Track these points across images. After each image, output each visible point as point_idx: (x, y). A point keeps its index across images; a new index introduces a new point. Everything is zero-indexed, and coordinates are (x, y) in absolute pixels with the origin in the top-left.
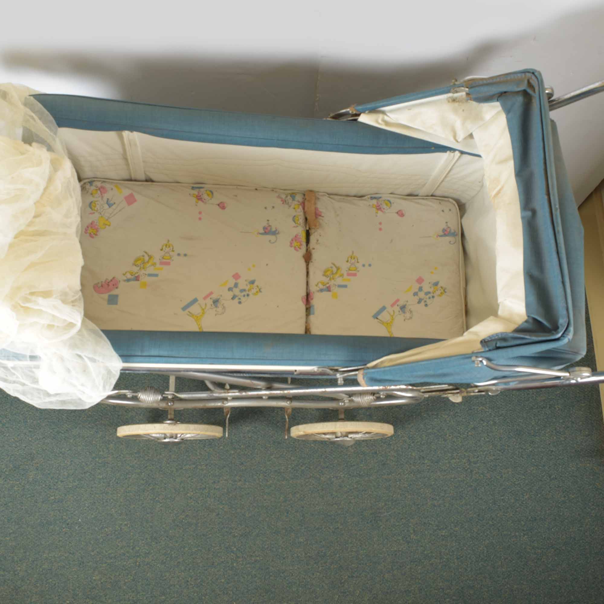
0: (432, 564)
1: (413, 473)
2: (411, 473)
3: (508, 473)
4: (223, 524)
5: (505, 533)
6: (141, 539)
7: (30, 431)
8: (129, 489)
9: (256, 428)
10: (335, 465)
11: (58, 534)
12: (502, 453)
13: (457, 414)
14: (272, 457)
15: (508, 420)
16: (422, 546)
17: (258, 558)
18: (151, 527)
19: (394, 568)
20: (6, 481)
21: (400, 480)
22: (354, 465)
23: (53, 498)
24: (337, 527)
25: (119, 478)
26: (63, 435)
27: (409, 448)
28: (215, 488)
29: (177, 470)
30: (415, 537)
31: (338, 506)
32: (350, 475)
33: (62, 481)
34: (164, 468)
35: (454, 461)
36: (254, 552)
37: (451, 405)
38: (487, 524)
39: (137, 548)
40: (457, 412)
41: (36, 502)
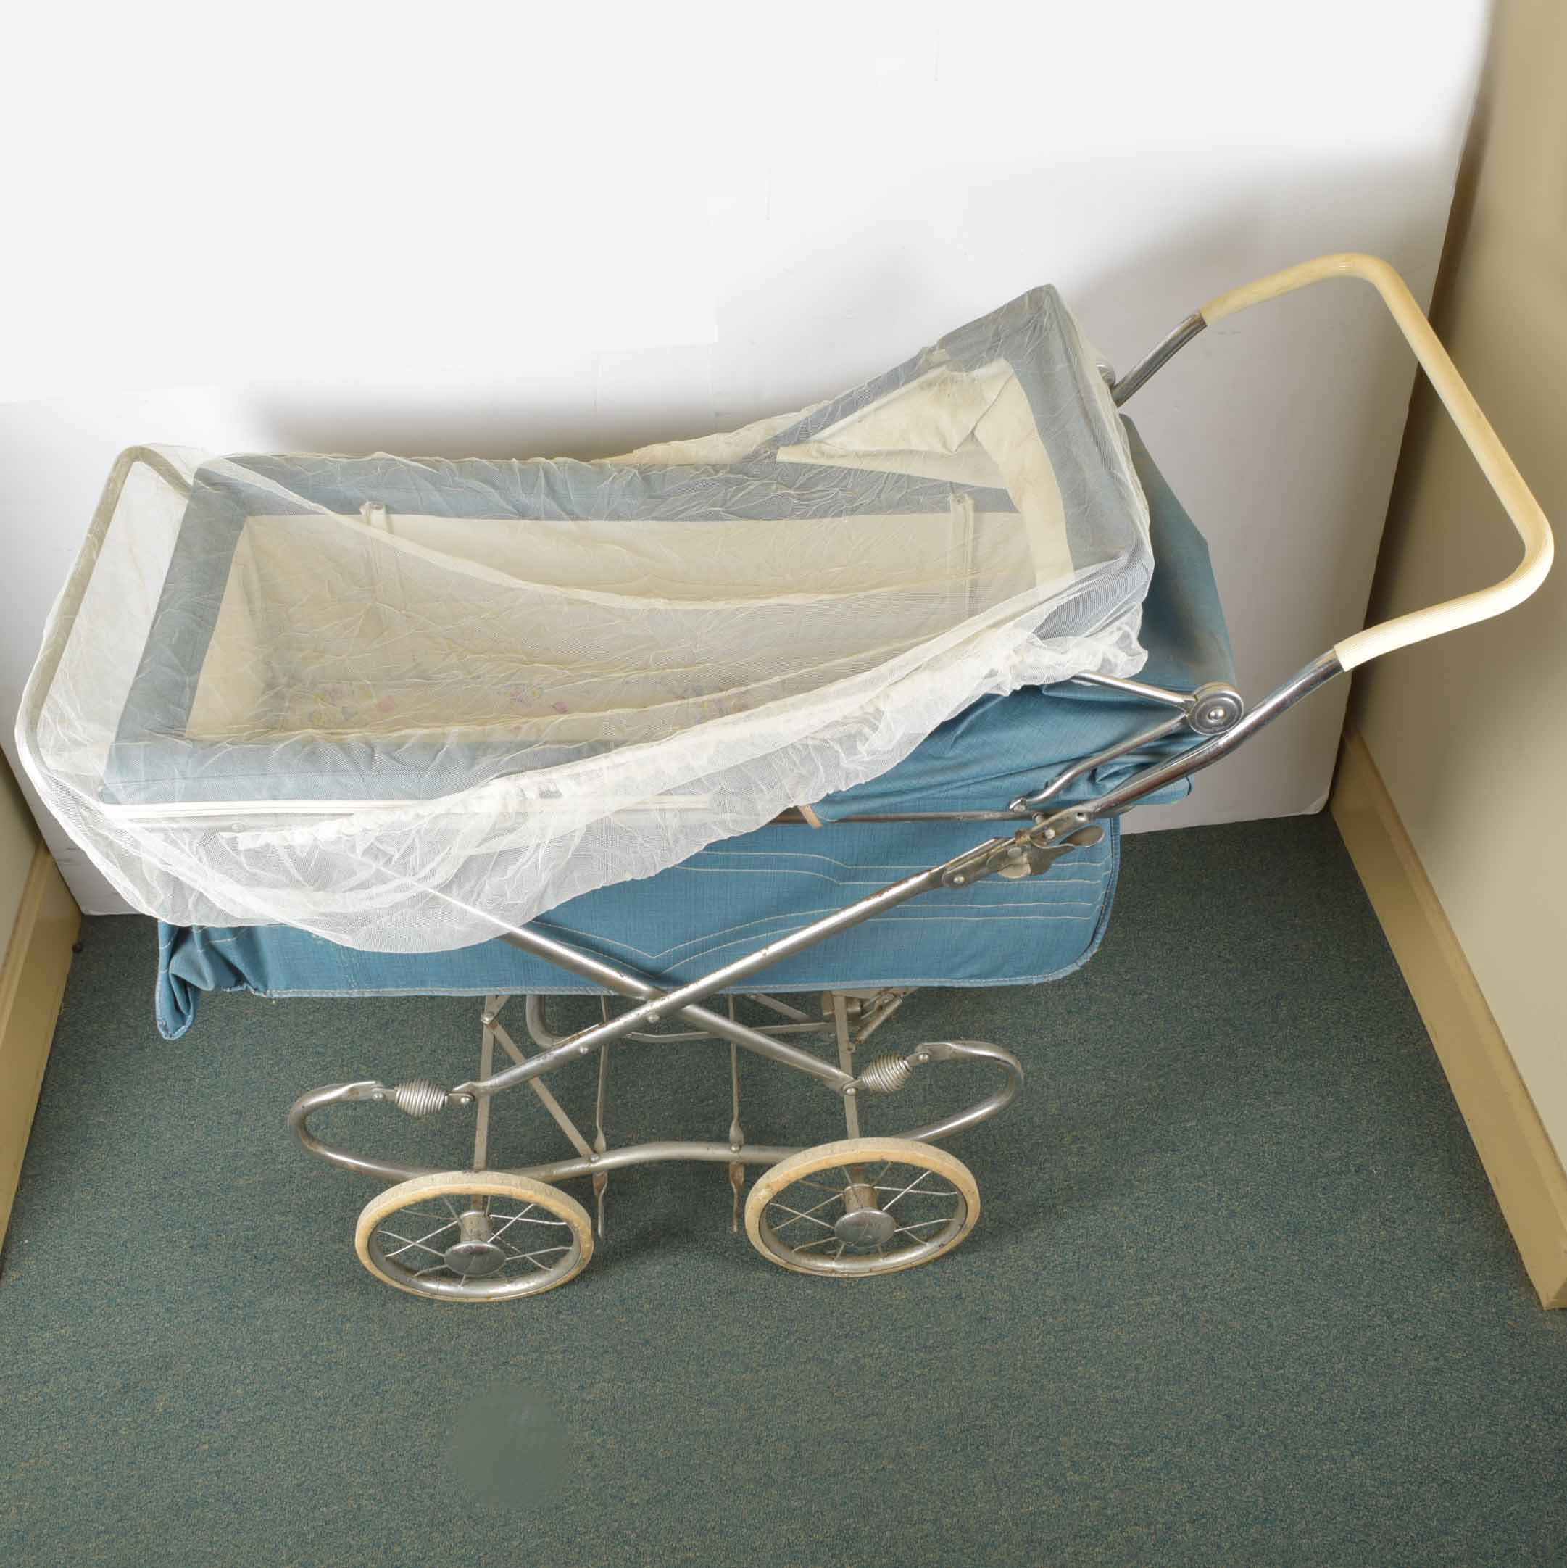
0: (1129, 1539)
1: (1053, 1333)
2: (1049, 1333)
3: (1285, 1316)
4: (603, 1480)
5: (1302, 1451)
6: (406, 1528)
7: (168, 1310)
8: (384, 1415)
9: (676, 1265)
10: (865, 1329)
11: (212, 1528)
12: (1263, 1273)
13: (1139, 1202)
14: (716, 1324)
15: (1262, 1204)
16: (1096, 1498)
17: (691, 1554)
18: (431, 1497)
19: (1032, 1554)
20: (102, 1416)
21: (1024, 1351)
22: (910, 1327)
23: (206, 1447)
24: (881, 1467)
25: (361, 1394)
26: (240, 1312)
27: (1037, 1280)
28: (583, 1400)
29: (495, 1367)
30: (1077, 1478)
31: (879, 1420)
32: (903, 1349)
33: (229, 1410)
34: (465, 1365)
35: (1150, 1300)
36: (681, 1540)
37: (1125, 1185)
38: (1253, 1434)
39: (397, 1549)
40: (1138, 1199)
41: (166, 1459)
